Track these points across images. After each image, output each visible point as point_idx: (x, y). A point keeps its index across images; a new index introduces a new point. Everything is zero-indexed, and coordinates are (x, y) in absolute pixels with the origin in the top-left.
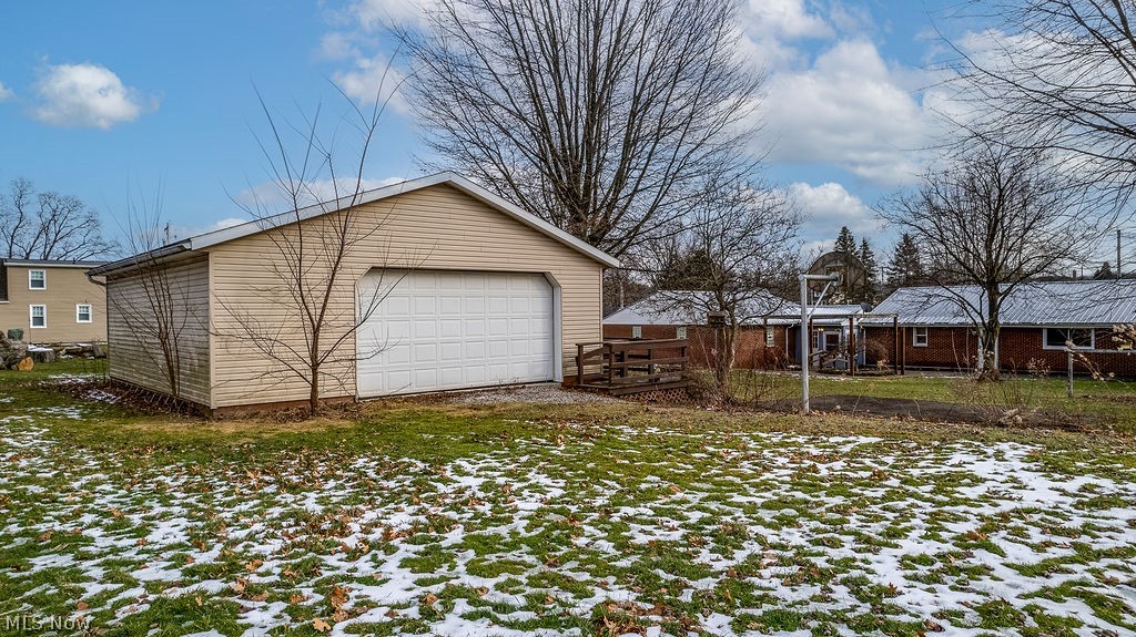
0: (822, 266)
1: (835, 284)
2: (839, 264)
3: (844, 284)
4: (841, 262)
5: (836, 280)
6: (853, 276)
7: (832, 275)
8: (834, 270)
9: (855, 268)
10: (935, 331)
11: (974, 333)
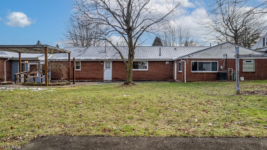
10: (84, 62)
11: (102, 64)
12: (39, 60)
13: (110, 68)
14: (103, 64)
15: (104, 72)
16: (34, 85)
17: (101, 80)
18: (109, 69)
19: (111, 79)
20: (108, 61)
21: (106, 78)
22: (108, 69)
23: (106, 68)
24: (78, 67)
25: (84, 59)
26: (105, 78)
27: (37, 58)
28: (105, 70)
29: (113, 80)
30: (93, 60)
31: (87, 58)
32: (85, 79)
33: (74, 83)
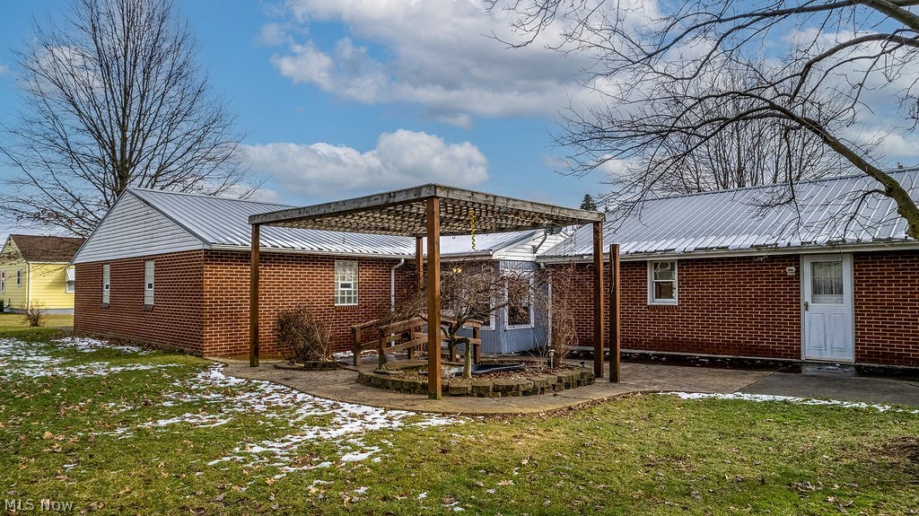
11: (791, 270)
12: (497, 262)
13: (841, 292)
14: (798, 271)
15: (807, 317)
16: (390, 384)
17: (786, 356)
18: (835, 297)
19: (849, 357)
20: (830, 254)
21: (820, 348)
22: (829, 297)
23: (816, 290)
24: (663, 290)
25: (692, 247)
26: (810, 350)
27: (487, 253)
28: (806, 305)
29: (863, 361)
30: (740, 250)
31: (711, 242)
32: (701, 346)
33: (614, 378)
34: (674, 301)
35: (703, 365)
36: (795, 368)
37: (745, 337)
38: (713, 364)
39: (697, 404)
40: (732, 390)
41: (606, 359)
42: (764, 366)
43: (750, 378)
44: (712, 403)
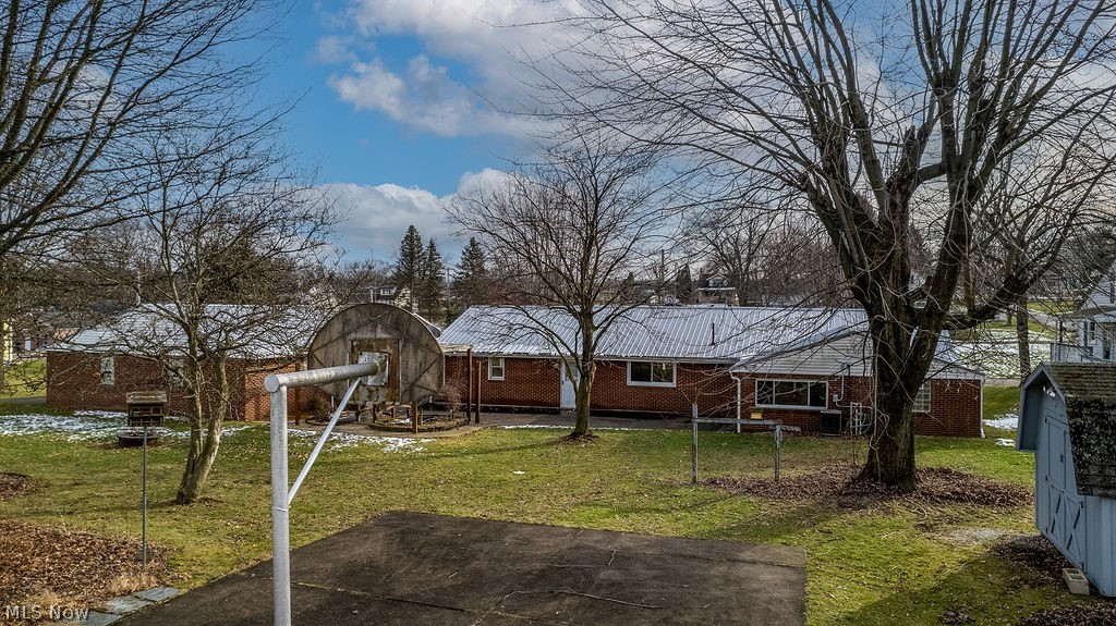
0: (343, 336)
1: (370, 381)
2: (381, 335)
3: (392, 383)
4: (386, 329)
5: (373, 372)
6: (412, 364)
7: (365, 360)
8: (370, 349)
9: (417, 347)
10: (512, 361)
11: (556, 365)
14: (560, 366)
15: (563, 387)
17: (555, 407)
21: (565, 403)
23: (567, 375)
25: (512, 352)
26: (562, 403)
28: (563, 382)
30: (533, 355)
31: (521, 348)
32: (515, 402)
33: (477, 421)
34: (502, 378)
35: (516, 412)
36: (557, 412)
37: (535, 397)
38: (520, 411)
39: (511, 430)
40: (527, 424)
41: (473, 410)
42: (544, 412)
43: (535, 418)
44: (517, 429)
